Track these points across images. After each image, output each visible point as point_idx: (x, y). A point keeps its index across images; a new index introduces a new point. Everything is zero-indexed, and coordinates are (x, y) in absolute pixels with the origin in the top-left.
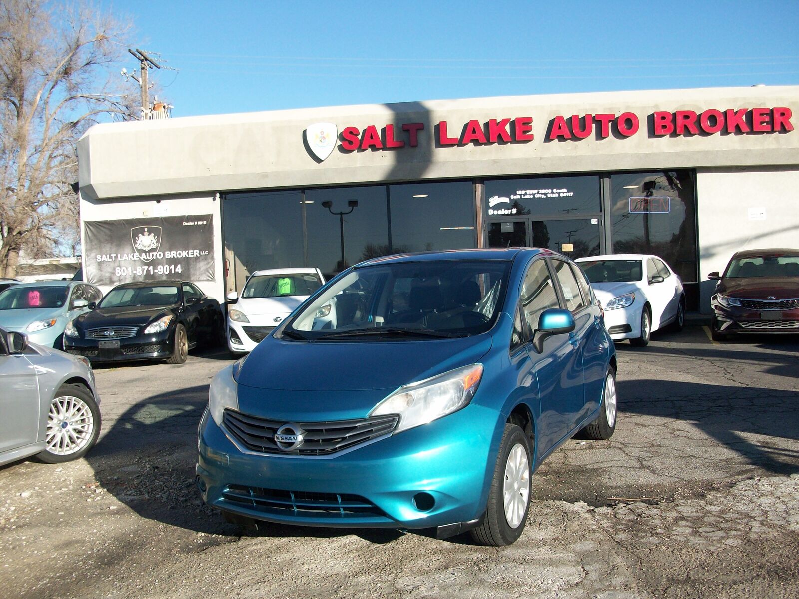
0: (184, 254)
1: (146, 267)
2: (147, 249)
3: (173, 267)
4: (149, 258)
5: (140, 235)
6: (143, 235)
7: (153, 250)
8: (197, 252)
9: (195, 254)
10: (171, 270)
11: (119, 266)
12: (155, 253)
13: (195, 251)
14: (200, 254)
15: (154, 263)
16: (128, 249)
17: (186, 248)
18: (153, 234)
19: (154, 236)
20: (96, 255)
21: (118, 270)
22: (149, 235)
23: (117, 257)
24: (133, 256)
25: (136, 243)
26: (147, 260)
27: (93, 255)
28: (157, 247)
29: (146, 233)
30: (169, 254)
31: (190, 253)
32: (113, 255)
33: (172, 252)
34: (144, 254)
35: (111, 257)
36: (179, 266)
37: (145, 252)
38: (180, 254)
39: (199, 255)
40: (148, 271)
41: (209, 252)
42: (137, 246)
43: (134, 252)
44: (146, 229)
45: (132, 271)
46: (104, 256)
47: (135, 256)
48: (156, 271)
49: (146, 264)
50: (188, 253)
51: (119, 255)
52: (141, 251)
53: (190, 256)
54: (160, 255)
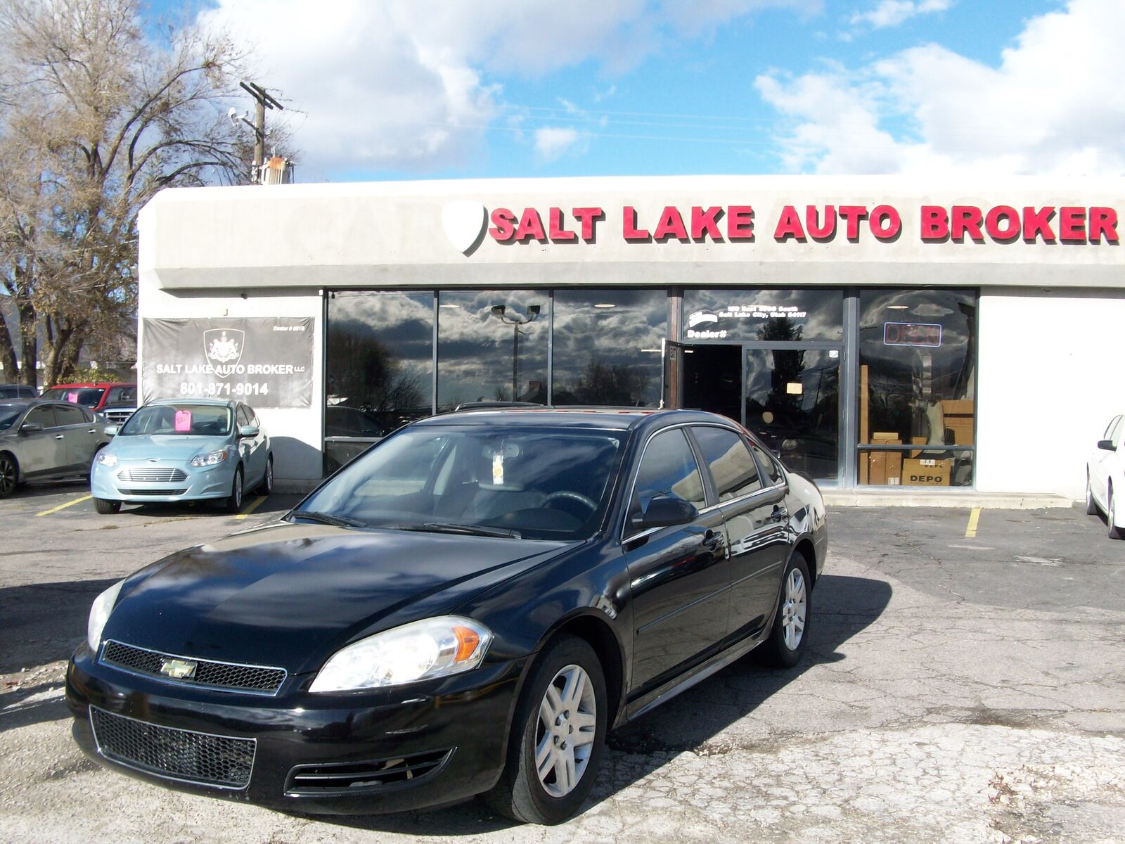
0: (272, 369)
1: (221, 385)
2: (224, 360)
3: (256, 386)
4: (225, 373)
5: (216, 341)
6: (220, 340)
7: (232, 362)
8: (289, 368)
9: (287, 370)
10: (253, 390)
11: (186, 381)
12: (234, 367)
13: (288, 366)
14: (293, 370)
15: (232, 379)
16: (198, 359)
17: (276, 362)
18: (232, 341)
19: (235, 343)
20: (156, 365)
21: (183, 386)
22: (228, 340)
23: (183, 369)
24: (205, 368)
25: (209, 351)
26: (223, 375)
27: (152, 364)
28: (237, 358)
29: (224, 339)
30: (253, 369)
31: (280, 369)
32: (179, 366)
33: (257, 366)
34: (219, 366)
35: (176, 369)
36: (265, 385)
37: (222, 364)
38: (267, 369)
39: (292, 373)
40: (224, 390)
41: (306, 369)
42: (211, 355)
43: (207, 364)
44: (224, 333)
45: (203, 389)
46: (167, 366)
47: (208, 369)
48: (234, 390)
49: (222, 380)
50: (278, 369)
51: (186, 366)
52: (216, 363)
53: (280, 373)
54: (240, 369)
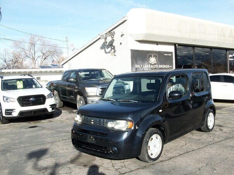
2: (153, 63)
5: (151, 57)
6: (152, 58)
7: (155, 64)
12: (155, 65)
16: (146, 63)
17: (165, 64)
18: (155, 58)
20: (135, 65)
23: (142, 66)
26: (153, 68)
29: (153, 57)
30: (160, 66)
31: (166, 66)
32: (141, 65)
35: (141, 66)
37: (152, 65)
38: (163, 66)
39: (169, 67)
41: (172, 66)
42: (150, 62)
43: (149, 65)
44: (153, 55)
46: (138, 65)
47: (149, 66)
52: (151, 64)
54: (157, 66)
